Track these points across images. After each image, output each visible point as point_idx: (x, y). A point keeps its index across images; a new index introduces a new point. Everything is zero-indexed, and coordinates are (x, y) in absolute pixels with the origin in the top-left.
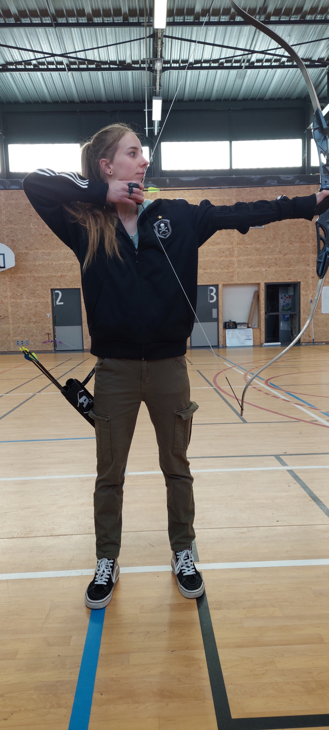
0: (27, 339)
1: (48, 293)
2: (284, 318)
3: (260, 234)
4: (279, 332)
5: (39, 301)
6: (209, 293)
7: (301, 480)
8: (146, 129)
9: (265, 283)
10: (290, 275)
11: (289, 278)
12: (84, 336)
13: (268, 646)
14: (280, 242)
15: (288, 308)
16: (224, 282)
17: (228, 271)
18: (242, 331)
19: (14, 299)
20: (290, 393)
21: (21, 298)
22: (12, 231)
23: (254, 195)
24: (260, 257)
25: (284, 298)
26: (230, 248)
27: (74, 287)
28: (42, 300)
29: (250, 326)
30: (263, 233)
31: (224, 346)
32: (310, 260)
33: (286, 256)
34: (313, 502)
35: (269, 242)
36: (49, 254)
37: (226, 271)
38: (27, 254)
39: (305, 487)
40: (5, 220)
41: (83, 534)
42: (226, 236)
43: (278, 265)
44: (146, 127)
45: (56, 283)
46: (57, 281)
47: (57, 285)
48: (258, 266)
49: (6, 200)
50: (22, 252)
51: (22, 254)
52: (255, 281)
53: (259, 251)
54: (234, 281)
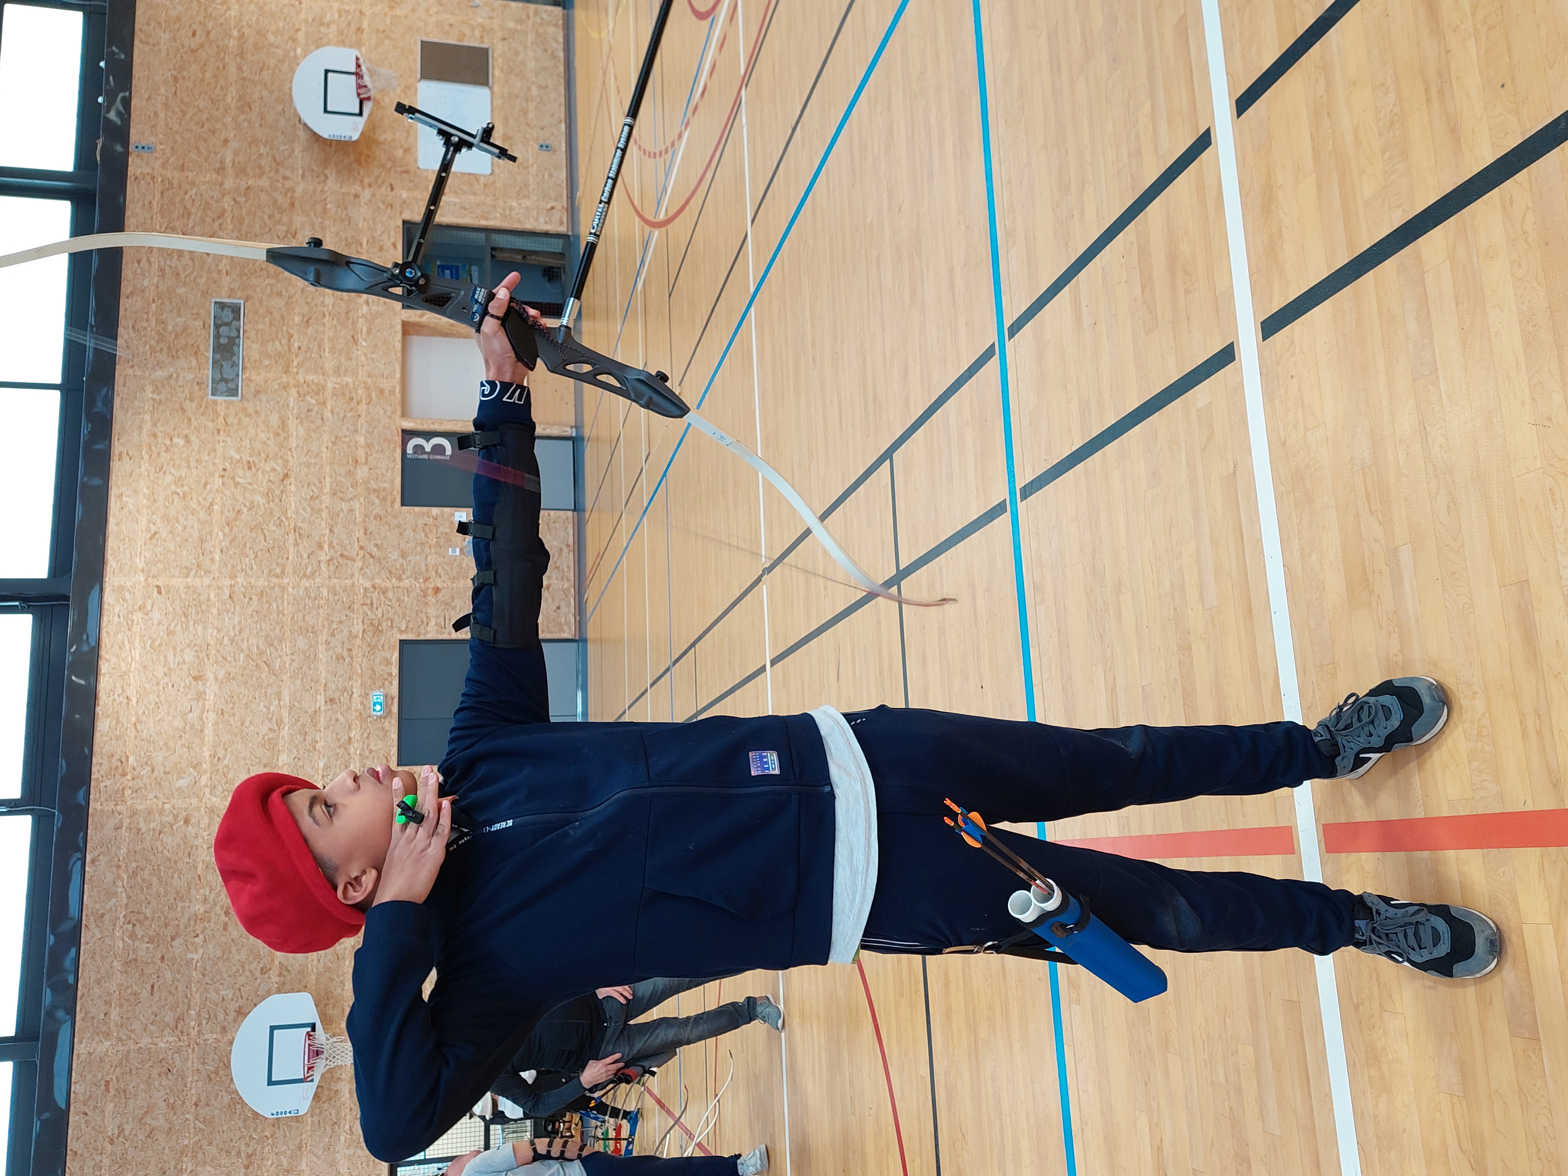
3: (261, 311)
6: (426, 456)
9: (404, 309)
10: (382, 243)
11: (392, 247)
16: (394, 412)
17: (364, 401)
22: (207, 1017)
23: (148, 320)
24: (330, 315)
26: (298, 392)
30: (261, 302)
32: (344, 190)
35: (287, 291)
37: (363, 406)
40: (171, 1039)
42: (261, 401)
48: (353, 323)
49: (108, 1035)
50: (276, 986)
51: (284, 983)
52: (396, 332)
53: (310, 318)
54: (394, 387)
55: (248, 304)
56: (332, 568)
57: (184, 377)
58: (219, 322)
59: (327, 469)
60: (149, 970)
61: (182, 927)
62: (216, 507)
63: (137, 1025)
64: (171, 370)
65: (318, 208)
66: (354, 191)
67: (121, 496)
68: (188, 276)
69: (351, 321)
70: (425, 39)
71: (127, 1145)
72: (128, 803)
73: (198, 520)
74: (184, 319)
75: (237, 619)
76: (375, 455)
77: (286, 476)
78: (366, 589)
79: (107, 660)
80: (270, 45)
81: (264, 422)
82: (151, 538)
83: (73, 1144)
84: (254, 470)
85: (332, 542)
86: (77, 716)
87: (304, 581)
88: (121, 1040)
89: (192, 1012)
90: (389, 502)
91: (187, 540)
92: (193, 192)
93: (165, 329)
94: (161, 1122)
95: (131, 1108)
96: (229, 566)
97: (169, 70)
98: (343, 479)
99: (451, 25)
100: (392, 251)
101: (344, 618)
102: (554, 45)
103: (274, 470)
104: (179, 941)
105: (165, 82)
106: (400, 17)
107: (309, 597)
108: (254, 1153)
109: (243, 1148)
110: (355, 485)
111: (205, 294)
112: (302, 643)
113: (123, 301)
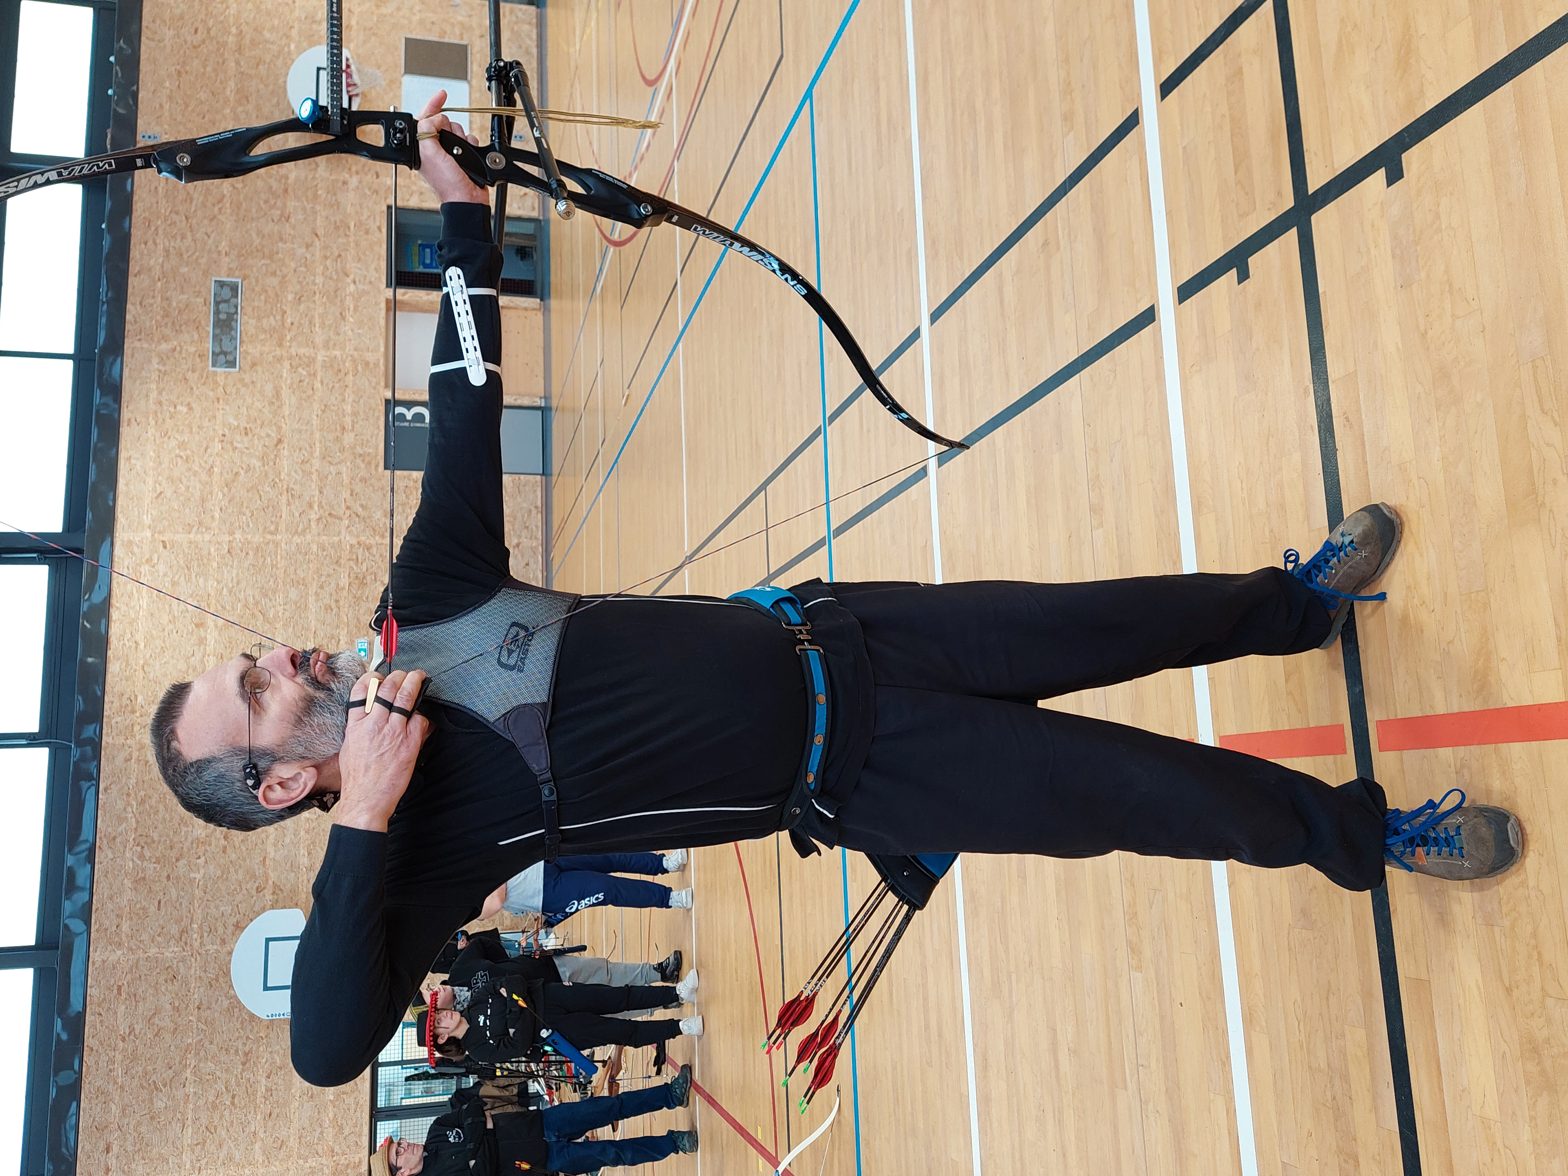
3: (257, 289)
6: (407, 424)
9: (388, 287)
10: (368, 227)
11: (377, 231)
14: (280, 244)
16: (378, 383)
17: (351, 373)
22: (208, 930)
23: (154, 297)
24: (320, 293)
26: (291, 364)
30: (257, 281)
32: (333, 177)
33: (319, 234)
35: (281, 271)
37: (350, 377)
40: (176, 949)
42: (257, 372)
43: (343, 254)
48: (341, 301)
49: (120, 945)
50: (271, 902)
51: (277, 900)
52: (380, 309)
53: (302, 296)
54: (379, 360)
55: (245, 283)
56: (321, 526)
57: (187, 350)
58: (219, 299)
59: (317, 435)
60: (156, 887)
61: (185, 849)
62: (216, 469)
63: (145, 937)
64: (175, 343)
65: (310, 193)
66: (342, 178)
67: (129, 459)
68: (190, 256)
69: (339, 299)
70: (409, 36)
71: (137, 1042)
72: (137, 738)
73: (200, 481)
74: (186, 296)
75: (235, 571)
76: (360, 422)
77: (280, 441)
78: (352, 546)
79: (118, 608)
80: (267, 41)
81: (260, 392)
82: (157, 497)
83: (89, 1041)
84: (250, 435)
85: (321, 502)
86: (90, 660)
87: (296, 537)
88: (131, 949)
89: (195, 926)
90: (373, 466)
91: (189, 500)
93: (169, 305)
94: (167, 1023)
95: (140, 1010)
96: (228, 524)
97: (174, 65)
98: (332, 445)
99: (433, 23)
100: (377, 234)
101: (332, 571)
102: (528, 42)
103: (268, 435)
104: (183, 862)
105: (170, 76)
106: (385, 16)
107: (300, 553)
108: (250, 1051)
109: (240, 1047)
110: (342, 450)
111: (206, 273)
112: (293, 594)
113: (131, 279)
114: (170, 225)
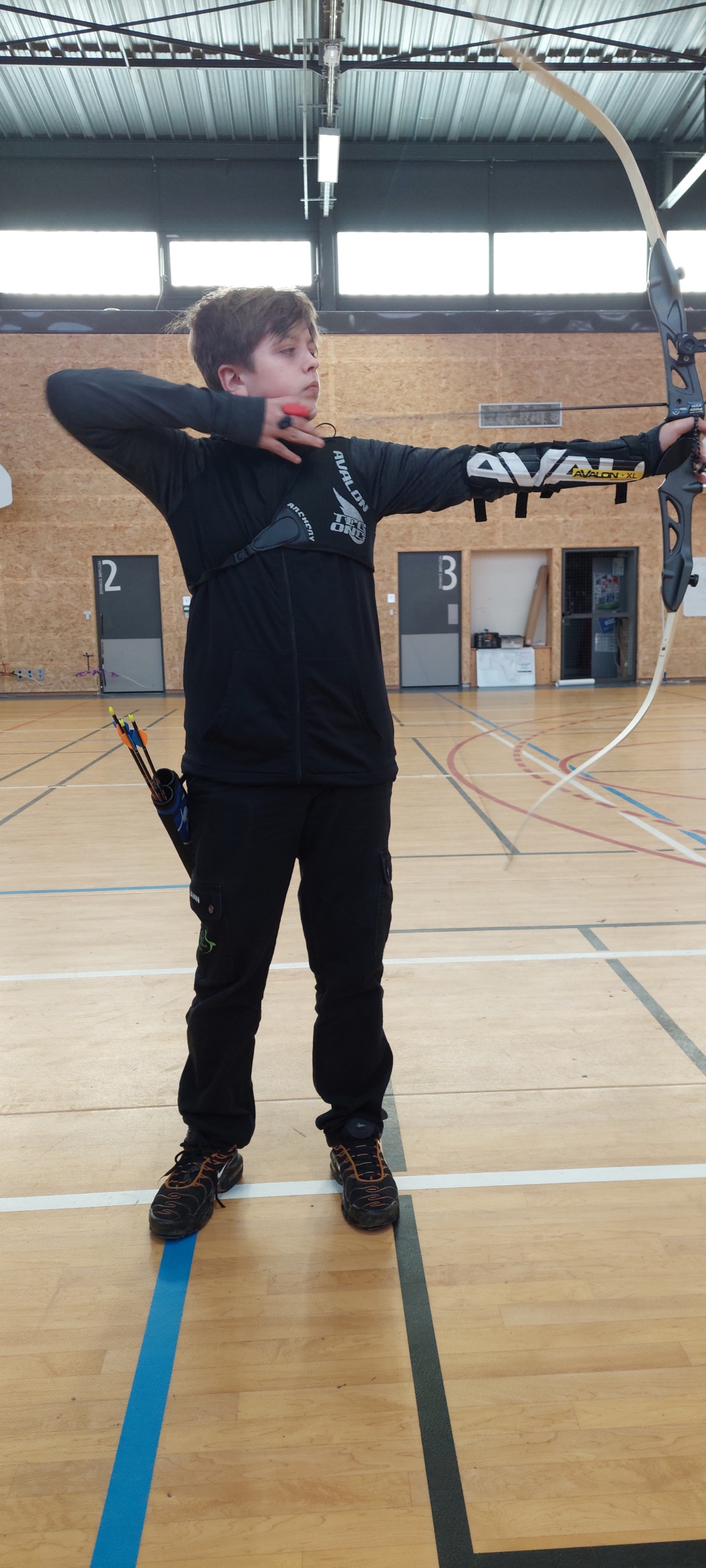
0: (40, 667)
1: (86, 565)
2: (603, 626)
4: (590, 655)
5: (66, 582)
6: (441, 570)
7: (636, 981)
8: (304, 202)
9: (563, 549)
10: (617, 531)
12: (166, 661)
13: (560, 1372)
15: (612, 603)
16: (475, 544)
18: (512, 654)
19: (12, 577)
20: (614, 788)
21: (27, 577)
22: (5, 424)
23: (541, 355)
25: (604, 583)
27: (144, 553)
28: (73, 581)
29: (528, 642)
31: (473, 685)
34: (664, 1034)
36: (89, 479)
38: (38, 478)
39: (645, 998)
41: (145, 1107)
43: (592, 510)
44: (303, 197)
45: (105, 544)
46: (107, 539)
47: (106, 547)
48: (548, 511)
50: (27, 473)
51: (28, 478)
52: (541, 544)
54: (496, 546)
55: (559, 429)
57: (496, 385)
64: (501, 375)
67: (398, 342)
68: (580, 384)
69: (550, 509)
72: (161, 361)
73: (381, 401)
74: (543, 381)
76: (438, 531)
82: (365, 367)
90: (402, 543)
91: (364, 393)
92: (651, 383)
93: (535, 368)
100: (612, 540)
111: (566, 396)
113: (556, 336)
114: (607, 364)
